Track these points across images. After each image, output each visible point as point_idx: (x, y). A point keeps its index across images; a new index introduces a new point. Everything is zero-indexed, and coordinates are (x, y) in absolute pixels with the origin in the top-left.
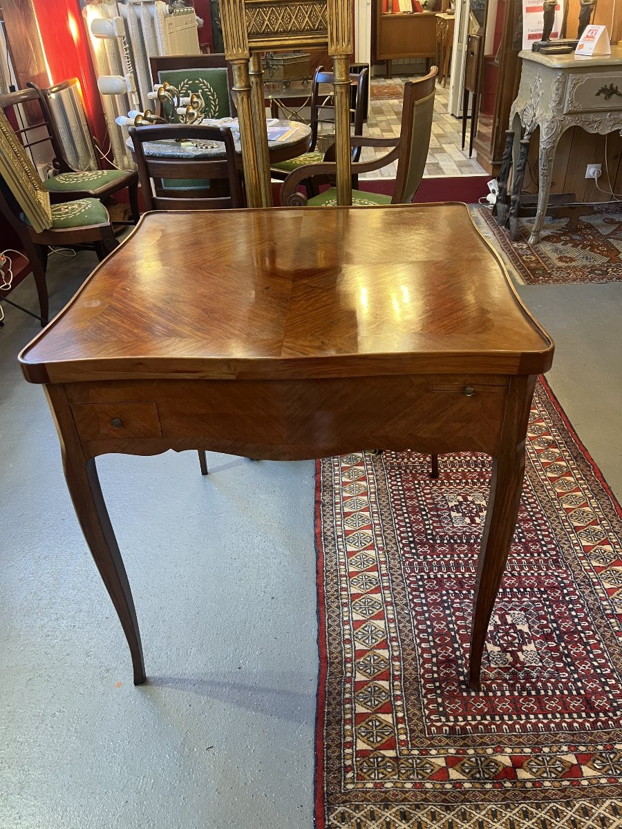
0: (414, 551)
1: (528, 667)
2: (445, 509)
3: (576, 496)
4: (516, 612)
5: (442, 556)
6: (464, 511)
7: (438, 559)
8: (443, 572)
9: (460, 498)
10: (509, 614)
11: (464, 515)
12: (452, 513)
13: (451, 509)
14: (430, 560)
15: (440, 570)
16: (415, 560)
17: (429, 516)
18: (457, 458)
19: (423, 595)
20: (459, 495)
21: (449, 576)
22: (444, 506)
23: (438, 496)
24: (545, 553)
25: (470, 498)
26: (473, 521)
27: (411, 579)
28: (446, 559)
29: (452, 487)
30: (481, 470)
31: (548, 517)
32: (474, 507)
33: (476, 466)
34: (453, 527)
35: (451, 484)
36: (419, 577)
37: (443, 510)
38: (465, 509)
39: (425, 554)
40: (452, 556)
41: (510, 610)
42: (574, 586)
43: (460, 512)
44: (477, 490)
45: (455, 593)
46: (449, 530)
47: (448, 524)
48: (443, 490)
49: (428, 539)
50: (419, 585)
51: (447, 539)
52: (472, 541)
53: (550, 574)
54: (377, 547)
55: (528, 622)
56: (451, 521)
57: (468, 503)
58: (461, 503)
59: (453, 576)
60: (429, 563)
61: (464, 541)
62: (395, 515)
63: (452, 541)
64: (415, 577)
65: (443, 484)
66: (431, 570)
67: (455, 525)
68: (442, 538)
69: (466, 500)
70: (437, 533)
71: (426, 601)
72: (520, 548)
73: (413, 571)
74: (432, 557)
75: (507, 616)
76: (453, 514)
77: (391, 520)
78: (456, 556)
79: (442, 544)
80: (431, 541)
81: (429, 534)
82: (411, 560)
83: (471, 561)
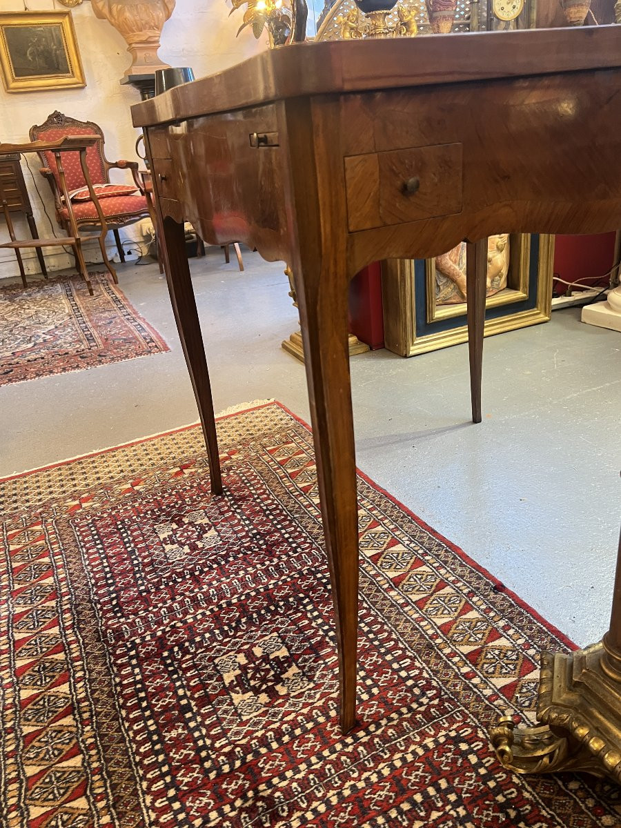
0: (319, 575)
1: (168, 520)
2: (300, 655)
3: (46, 800)
4: (178, 558)
5: (280, 583)
6: (268, 666)
7: (283, 578)
8: (272, 565)
9: (281, 690)
10: (187, 554)
11: (265, 658)
12: (287, 654)
13: (291, 659)
14: (293, 573)
15: (277, 566)
16: (312, 566)
17: (321, 633)
18: (322, 808)
19: (286, 536)
20: (287, 697)
21: (263, 564)
22: (305, 660)
23: (323, 676)
24: (135, 646)
25: (264, 698)
26: (250, 655)
27: (307, 545)
28: (272, 582)
29: (305, 711)
30: (256, 791)
31: (116, 718)
32: (252, 683)
33: (271, 797)
34: (277, 630)
35: (309, 718)
36: (299, 550)
37: (305, 653)
38: (268, 671)
39: (303, 577)
40: (266, 589)
41: (185, 559)
42: (101, 613)
43: (273, 660)
44: (256, 724)
45: (251, 550)
46: (282, 623)
47: (287, 631)
48: (318, 696)
49: (307, 596)
50: (295, 542)
51: (281, 608)
52: (244, 620)
53: (131, 617)
54: (368, 562)
55: (166, 554)
56: (283, 638)
57: (264, 687)
58: (278, 679)
59: (258, 566)
60: (292, 569)
61: (255, 615)
62: (372, 612)
63: (272, 608)
64: (303, 549)
65: (324, 710)
66: (287, 562)
67: (275, 634)
68: (288, 606)
69: (272, 693)
70: (297, 611)
71: (281, 533)
72: (172, 639)
73: (309, 554)
74: (292, 577)
75: (189, 551)
76: (283, 653)
77: (374, 604)
78: (262, 590)
79: (285, 598)
80: (301, 595)
81: (308, 604)
82: (317, 564)
83: (239, 591)
